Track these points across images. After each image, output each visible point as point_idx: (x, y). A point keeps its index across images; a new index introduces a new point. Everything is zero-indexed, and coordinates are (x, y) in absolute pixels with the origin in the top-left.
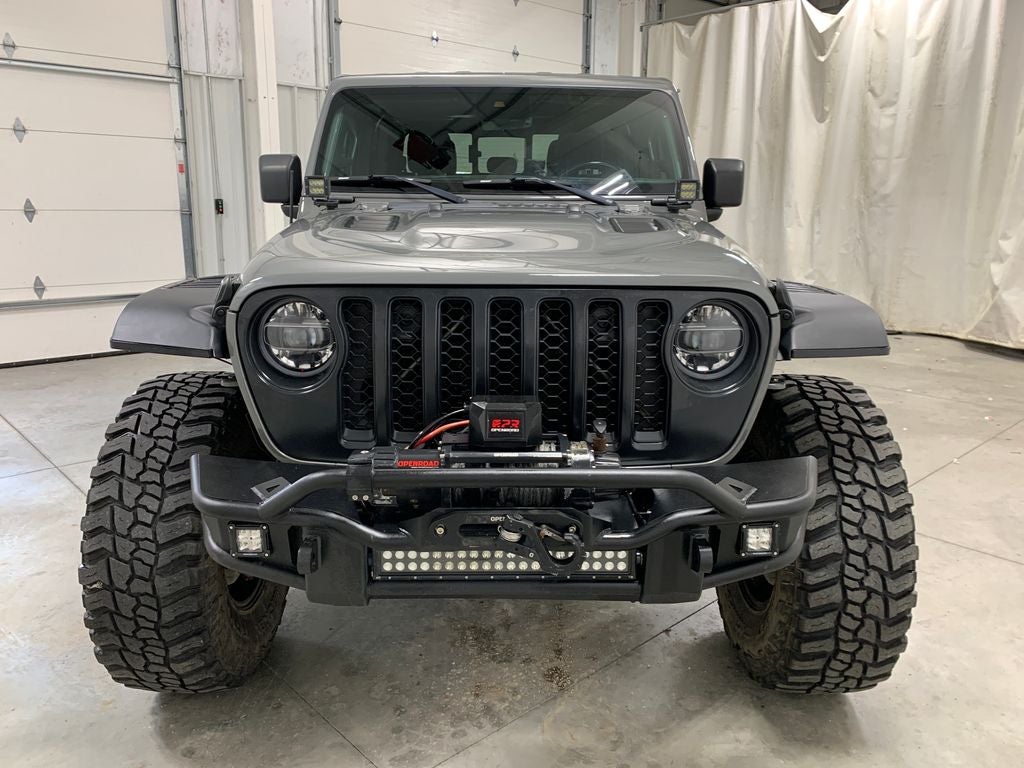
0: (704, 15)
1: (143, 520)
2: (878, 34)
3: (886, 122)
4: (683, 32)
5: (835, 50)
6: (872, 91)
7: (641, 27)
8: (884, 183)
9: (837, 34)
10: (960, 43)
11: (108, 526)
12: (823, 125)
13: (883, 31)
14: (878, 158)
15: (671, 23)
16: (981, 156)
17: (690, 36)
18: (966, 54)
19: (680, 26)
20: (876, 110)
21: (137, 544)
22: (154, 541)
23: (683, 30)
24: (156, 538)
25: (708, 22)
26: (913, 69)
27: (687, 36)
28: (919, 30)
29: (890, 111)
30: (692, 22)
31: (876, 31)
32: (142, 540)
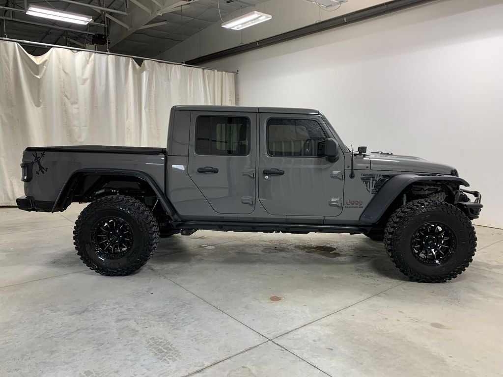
2: (65, 72)
3: (75, 111)
5: (44, 74)
6: (66, 96)
8: (80, 137)
9: (45, 67)
10: (100, 83)
12: (39, 108)
13: (67, 71)
14: (75, 126)
16: (115, 128)
18: (104, 88)
20: (70, 105)
26: (83, 91)
28: (83, 74)
29: (76, 106)
31: (63, 70)
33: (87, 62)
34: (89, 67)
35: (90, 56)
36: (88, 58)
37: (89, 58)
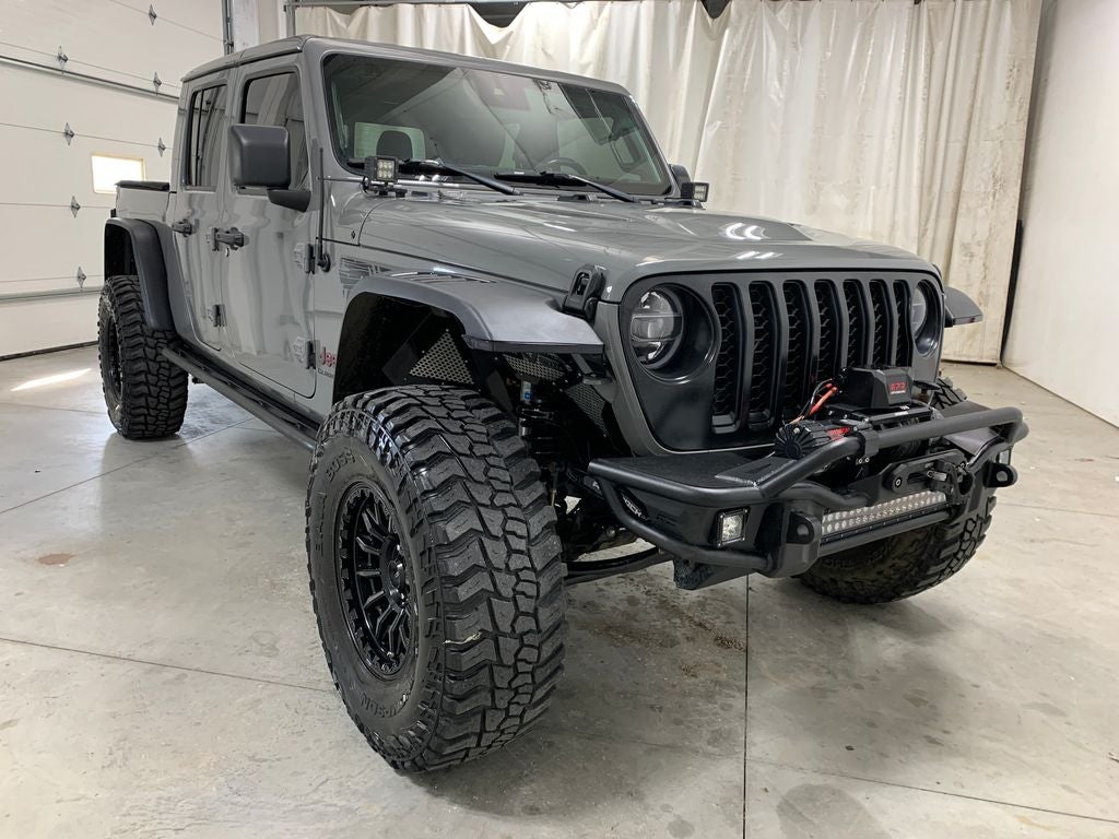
0: (362, 6)
1: (517, 548)
2: (546, 53)
4: (338, 20)
7: (285, 7)
9: (508, 47)
11: (482, 563)
13: (550, 51)
15: (322, 8)
17: (348, 25)
19: (334, 13)
21: (518, 577)
22: (533, 569)
23: (338, 17)
24: (532, 565)
25: (367, 14)
27: (344, 25)
28: (581, 54)
30: (349, 11)
31: (543, 49)
32: (522, 570)
33: (594, 24)
34: (596, 36)
35: (600, 10)
36: (595, 16)
37: (599, 14)
